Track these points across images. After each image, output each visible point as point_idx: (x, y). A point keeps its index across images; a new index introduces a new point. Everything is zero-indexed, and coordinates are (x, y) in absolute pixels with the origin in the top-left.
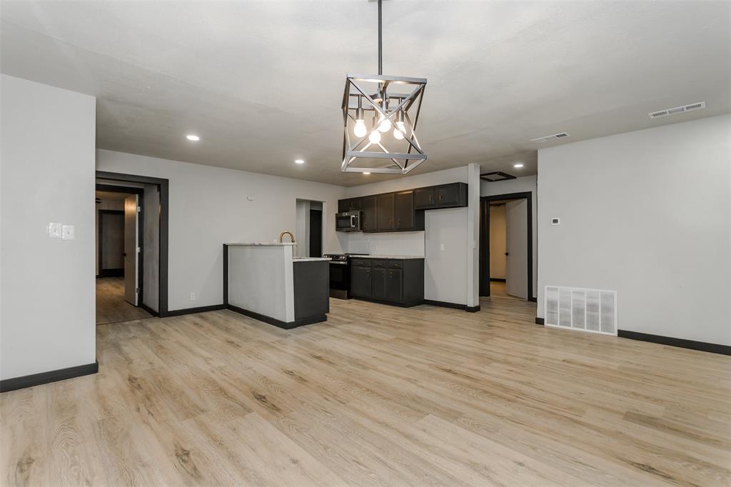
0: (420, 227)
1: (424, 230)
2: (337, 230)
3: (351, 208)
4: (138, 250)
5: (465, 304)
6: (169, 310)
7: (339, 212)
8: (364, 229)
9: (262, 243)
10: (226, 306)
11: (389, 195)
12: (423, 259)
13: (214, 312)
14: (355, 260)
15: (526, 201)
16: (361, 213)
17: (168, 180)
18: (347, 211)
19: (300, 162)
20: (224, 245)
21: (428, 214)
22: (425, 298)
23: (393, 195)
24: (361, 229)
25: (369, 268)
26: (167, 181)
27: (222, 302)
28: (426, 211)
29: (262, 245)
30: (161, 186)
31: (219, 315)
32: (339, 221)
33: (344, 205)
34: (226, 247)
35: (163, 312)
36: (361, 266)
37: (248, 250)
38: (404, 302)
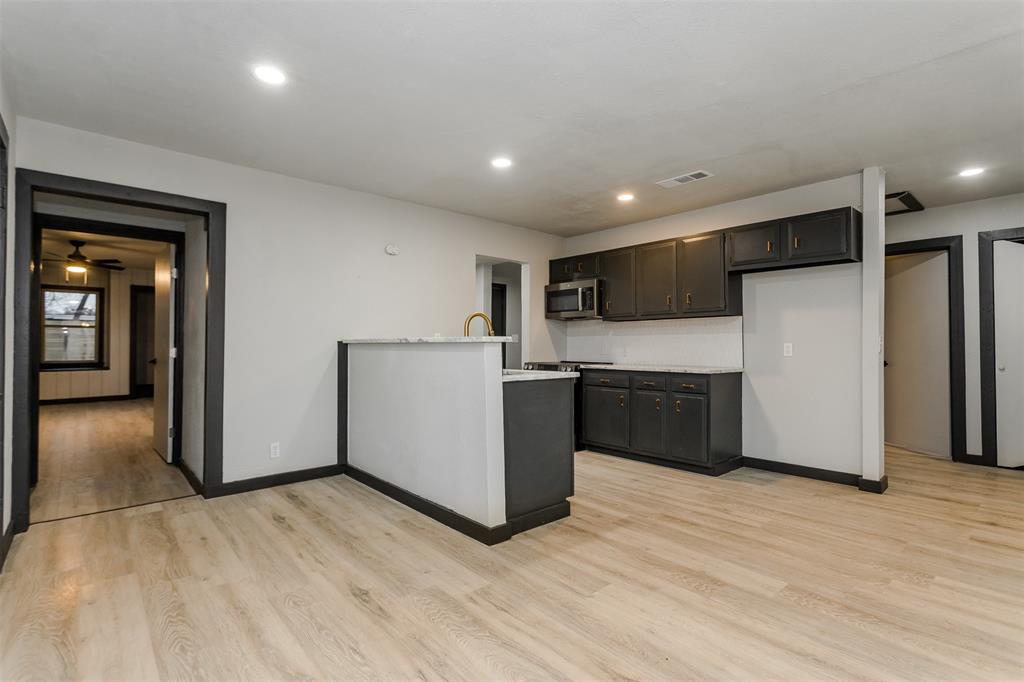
0: (734, 307)
1: (741, 314)
2: (547, 317)
3: (576, 275)
4: (173, 352)
5: (858, 473)
6: (225, 481)
7: (551, 282)
8: (606, 314)
9: (425, 339)
10: (342, 468)
11: (663, 245)
12: (739, 375)
13: (317, 483)
14: (592, 375)
15: (944, 256)
16: (600, 283)
17: (224, 205)
18: (569, 280)
19: (502, 163)
20: (340, 343)
21: (747, 281)
22: (744, 454)
23: (674, 243)
24: (600, 313)
25: (626, 391)
26: (222, 207)
27: (334, 461)
28: (744, 276)
29: (427, 343)
30: (212, 215)
31: (331, 491)
32: (553, 299)
33: (560, 270)
34: (343, 348)
35: (211, 486)
36: (605, 385)
37: (392, 354)
38: (709, 465)
